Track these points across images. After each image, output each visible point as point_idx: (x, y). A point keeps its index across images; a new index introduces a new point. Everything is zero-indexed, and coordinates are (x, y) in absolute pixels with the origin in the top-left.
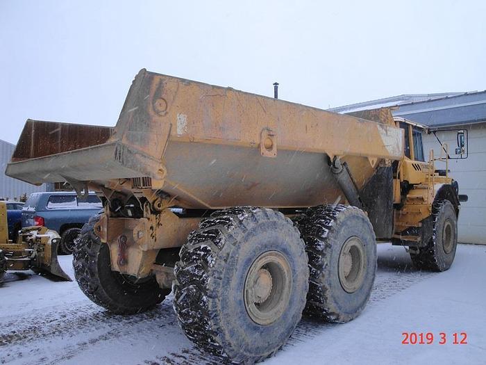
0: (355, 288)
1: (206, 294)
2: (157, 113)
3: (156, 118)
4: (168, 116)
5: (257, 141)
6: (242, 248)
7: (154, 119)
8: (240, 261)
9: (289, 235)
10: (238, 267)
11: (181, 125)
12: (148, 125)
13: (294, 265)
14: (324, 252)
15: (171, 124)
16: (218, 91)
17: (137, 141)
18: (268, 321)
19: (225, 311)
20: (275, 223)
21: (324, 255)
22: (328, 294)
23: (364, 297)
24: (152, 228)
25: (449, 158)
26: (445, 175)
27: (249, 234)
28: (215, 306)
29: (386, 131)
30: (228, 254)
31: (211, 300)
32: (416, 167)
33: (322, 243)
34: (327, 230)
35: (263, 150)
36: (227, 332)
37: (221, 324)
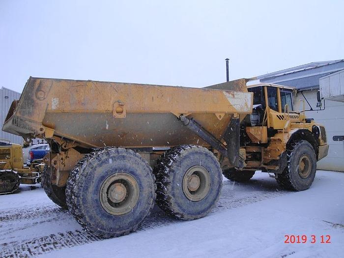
0: (199, 199)
1: (74, 195)
2: (39, 98)
3: (38, 101)
4: (45, 100)
5: (111, 109)
6: (97, 170)
7: (37, 102)
8: (95, 178)
9: (136, 163)
10: (94, 181)
11: (54, 104)
12: (33, 106)
13: (140, 182)
14: (168, 174)
15: (48, 104)
16: (81, 83)
17: (26, 114)
18: (120, 214)
19: (86, 205)
20: (124, 157)
21: (168, 176)
22: (172, 201)
23: (208, 205)
24: (62, 159)
25: (312, 110)
26: (310, 122)
27: (102, 162)
28: (78, 201)
29: (233, 95)
30: (87, 173)
31: (76, 198)
32: (280, 118)
33: (168, 169)
34: (172, 161)
35: (115, 114)
36: (87, 217)
37: (83, 212)
